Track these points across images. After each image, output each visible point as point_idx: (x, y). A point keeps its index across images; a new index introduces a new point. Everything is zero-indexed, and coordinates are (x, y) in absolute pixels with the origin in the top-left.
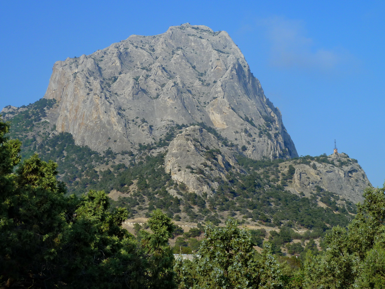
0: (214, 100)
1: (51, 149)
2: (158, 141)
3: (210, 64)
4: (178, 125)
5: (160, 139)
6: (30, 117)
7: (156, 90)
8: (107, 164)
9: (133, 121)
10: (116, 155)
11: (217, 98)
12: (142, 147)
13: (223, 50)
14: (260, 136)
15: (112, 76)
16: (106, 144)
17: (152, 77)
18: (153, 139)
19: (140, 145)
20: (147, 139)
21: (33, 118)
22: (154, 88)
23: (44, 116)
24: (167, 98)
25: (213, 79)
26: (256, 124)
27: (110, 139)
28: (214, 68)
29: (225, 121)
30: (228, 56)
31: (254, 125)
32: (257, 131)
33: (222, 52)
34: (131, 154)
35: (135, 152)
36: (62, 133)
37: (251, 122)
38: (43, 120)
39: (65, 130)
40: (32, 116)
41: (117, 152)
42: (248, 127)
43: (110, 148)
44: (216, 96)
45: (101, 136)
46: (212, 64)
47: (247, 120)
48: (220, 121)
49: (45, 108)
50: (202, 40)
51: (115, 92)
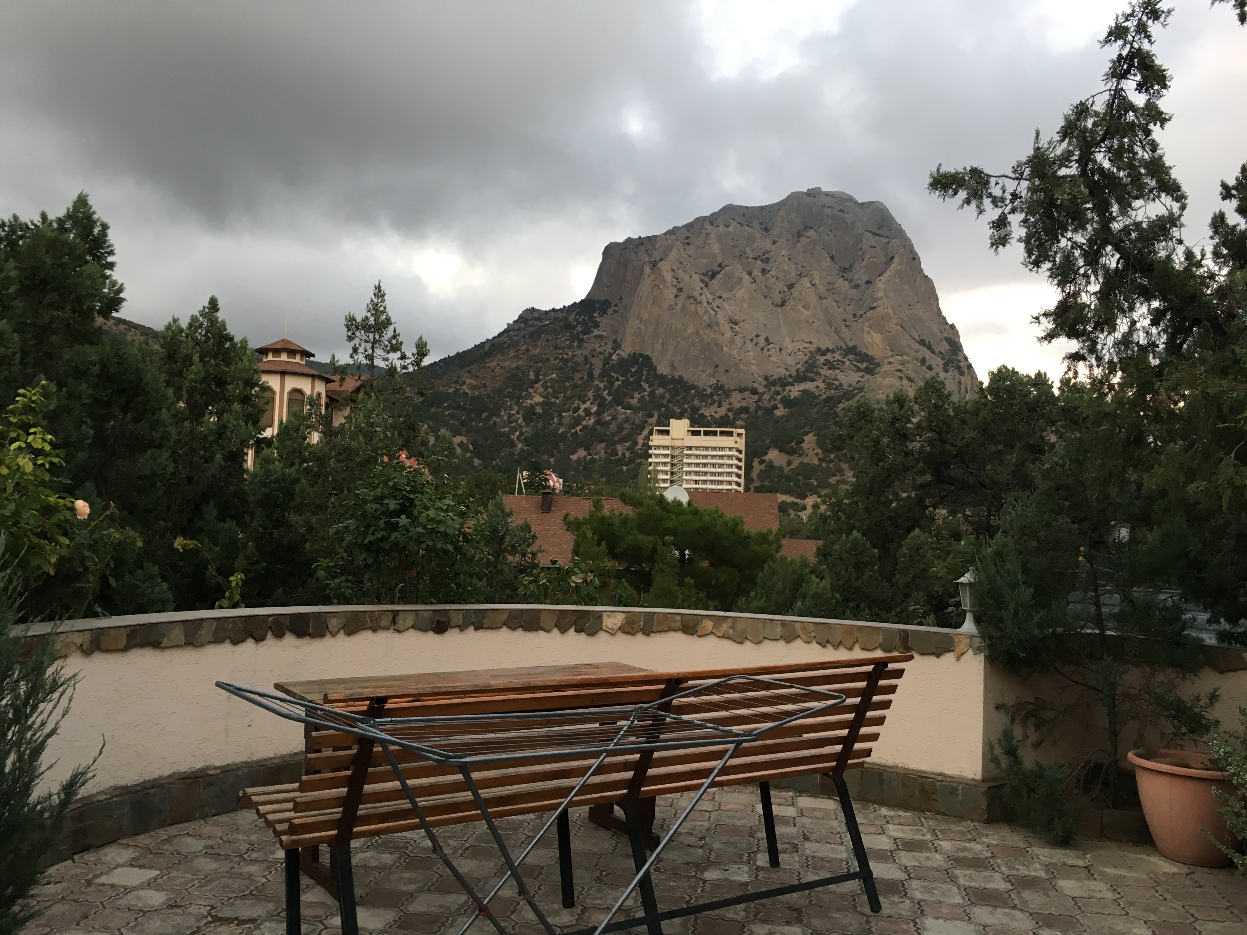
0: (871, 312)
1: (620, 378)
2: (794, 374)
3: (860, 253)
4: (819, 349)
5: (797, 370)
6: (574, 328)
7: (780, 292)
8: (720, 406)
9: (752, 340)
10: (730, 391)
11: (875, 308)
12: (770, 382)
13: (879, 232)
14: (946, 371)
15: (708, 269)
16: (712, 375)
17: (773, 273)
18: (786, 369)
19: (766, 378)
20: (776, 370)
21: (579, 328)
22: (777, 291)
23: (597, 326)
24: (800, 306)
25: (865, 278)
26: (937, 351)
27: (717, 366)
28: (866, 260)
29: (888, 344)
30: (889, 242)
31: (933, 352)
32: (941, 362)
33: (879, 235)
34: (754, 392)
35: (761, 389)
36: (634, 353)
37: (929, 347)
38: (596, 332)
39: (638, 349)
40: (576, 326)
41: (732, 388)
42: (928, 354)
43: (718, 381)
44: (875, 304)
45: (702, 362)
46: (863, 254)
47: (922, 342)
48: (880, 345)
49: (595, 315)
50: (845, 215)
51: (718, 295)
